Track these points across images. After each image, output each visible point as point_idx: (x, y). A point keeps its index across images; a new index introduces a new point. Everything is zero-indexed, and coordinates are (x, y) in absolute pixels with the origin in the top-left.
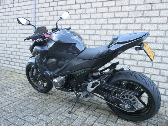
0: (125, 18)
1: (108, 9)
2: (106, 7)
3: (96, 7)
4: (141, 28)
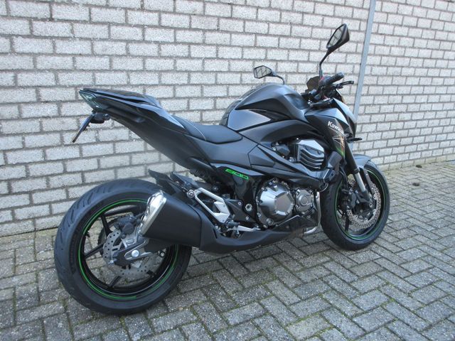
0: (184, 29)
4: (217, 55)
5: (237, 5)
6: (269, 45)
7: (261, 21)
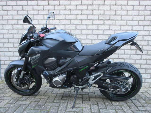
0: (96, 20)
1: (82, 12)
2: (80, 10)
3: (70, 9)
4: (109, 29)
5: (118, 10)
6: (133, 24)
7: (129, 15)
